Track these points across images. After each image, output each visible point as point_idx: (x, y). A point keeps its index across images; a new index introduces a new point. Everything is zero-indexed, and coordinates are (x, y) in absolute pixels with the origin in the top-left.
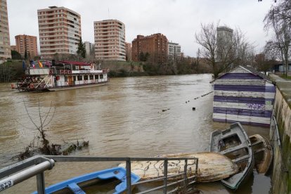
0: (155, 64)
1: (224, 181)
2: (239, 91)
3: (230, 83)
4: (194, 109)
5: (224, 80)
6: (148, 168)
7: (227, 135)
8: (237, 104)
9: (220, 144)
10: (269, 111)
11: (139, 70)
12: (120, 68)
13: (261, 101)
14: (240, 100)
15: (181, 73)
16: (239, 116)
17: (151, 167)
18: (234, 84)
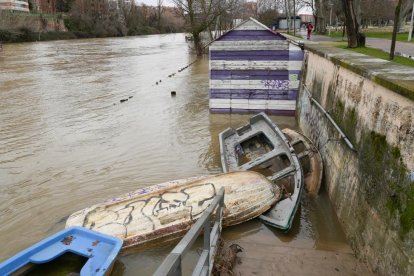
0: (87, 18)
1: (264, 218)
2: (250, 60)
3: (236, 48)
4: (173, 93)
5: (226, 42)
6: (131, 218)
7: (246, 136)
8: (247, 82)
9: (237, 152)
10: (293, 90)
11: (57, 28)
12: (20, 24)
13: (283, 75)
14: (252, 74)
15: (133, 32)
16: (251, 101)
17: (136, 214)
18: (243, 48)
